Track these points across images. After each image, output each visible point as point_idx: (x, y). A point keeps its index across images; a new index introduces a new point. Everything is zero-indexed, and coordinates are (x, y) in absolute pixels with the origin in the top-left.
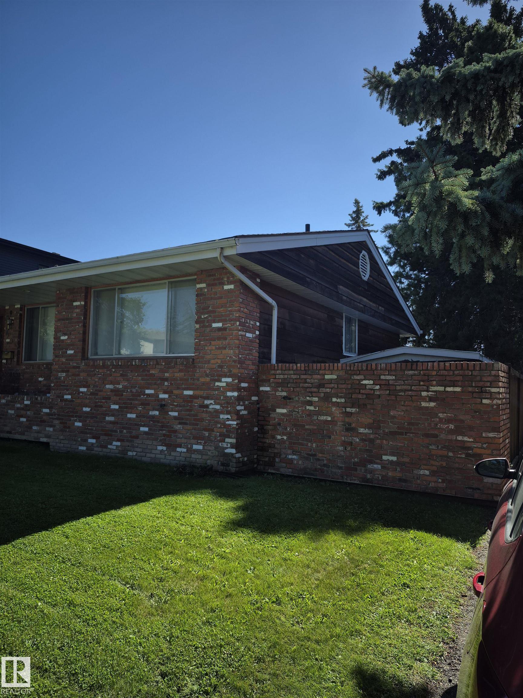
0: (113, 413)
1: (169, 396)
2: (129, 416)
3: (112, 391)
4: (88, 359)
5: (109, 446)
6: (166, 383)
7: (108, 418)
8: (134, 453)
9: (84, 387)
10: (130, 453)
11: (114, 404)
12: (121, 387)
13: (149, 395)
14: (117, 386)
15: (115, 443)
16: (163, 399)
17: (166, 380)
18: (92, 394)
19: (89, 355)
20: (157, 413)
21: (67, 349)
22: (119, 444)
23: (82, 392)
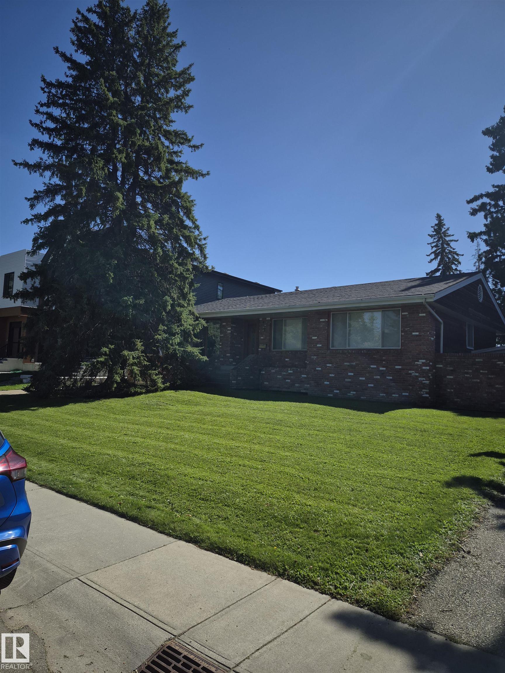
0: (350, 377)
1: (386, 369)
2: (360, 378)
3: (348, 366)
4: (330, 349)
5: (348, 394)
6: (384, 362)
7: (346, 380)
8: (365, 398)
9: (329, 364)
10: (362, 398)
11: (350, 372)
12: (354, 364)
13: (373, 368)
14: (352, 363)
15: (352, 392)
16: (383, 370)
17: (384, 360)
18: (335, 367)
19: (330, 347)
20: (379, 377)
21: (317, 344)
22: (355, 393)
23: (328, 366)
